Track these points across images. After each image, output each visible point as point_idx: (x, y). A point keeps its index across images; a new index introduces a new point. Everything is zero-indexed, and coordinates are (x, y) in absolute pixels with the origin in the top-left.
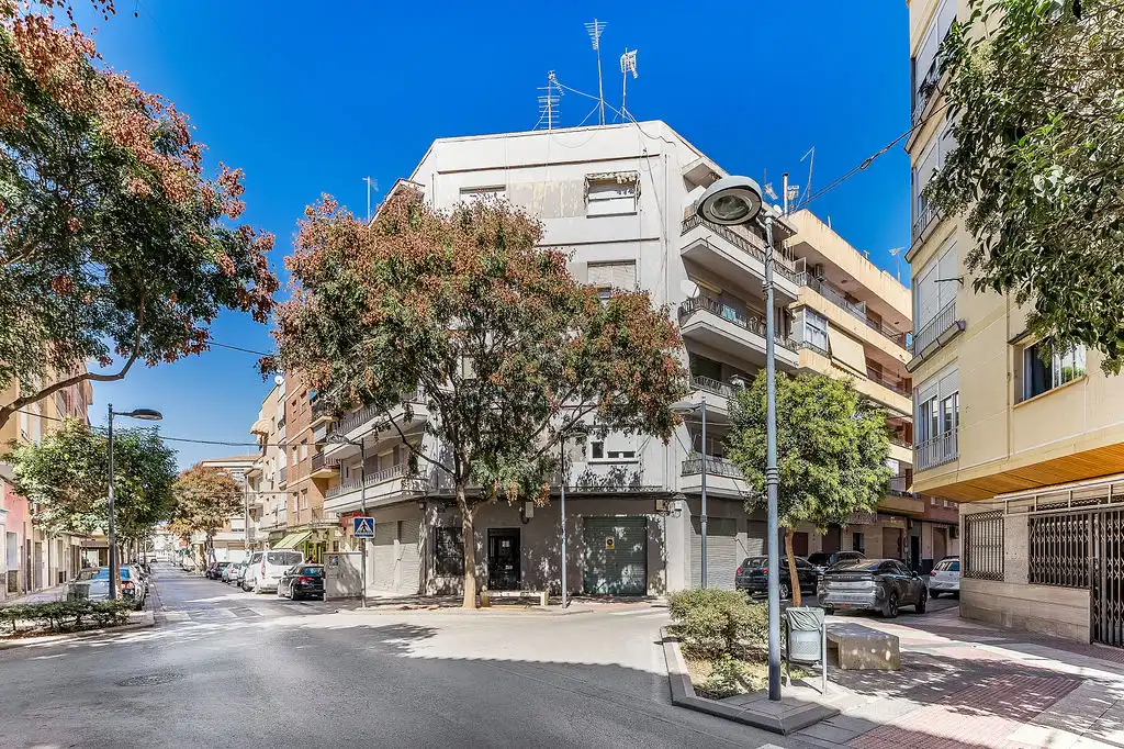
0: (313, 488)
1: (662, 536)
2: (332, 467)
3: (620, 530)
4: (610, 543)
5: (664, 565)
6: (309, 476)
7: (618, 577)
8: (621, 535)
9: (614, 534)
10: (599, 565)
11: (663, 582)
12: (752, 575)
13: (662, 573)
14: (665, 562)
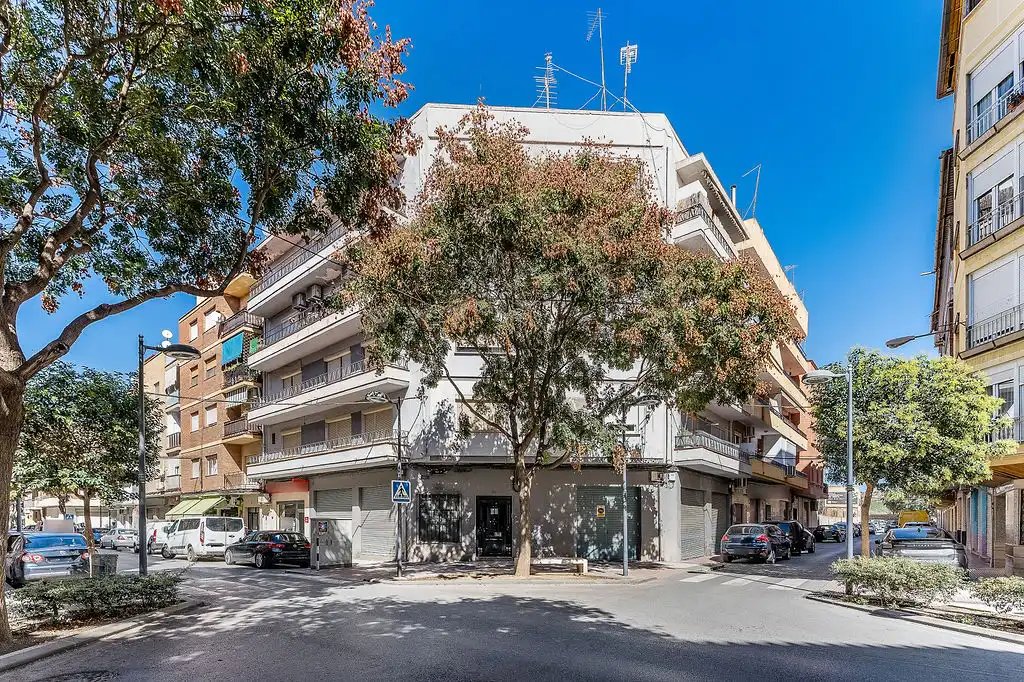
0: (225, 454)
1: (656, 506)
2: (254, 433)
3: (611, 500)
4: (601, 511)
5: (658, 533)
6: (220, 441)
7: (609, 544)
8: (612, 504)
9: (604, 502)
10: (590, 533)
11: (657, 549)
12: (743, 542)
13: (656, 541)
14: (659, 530)
